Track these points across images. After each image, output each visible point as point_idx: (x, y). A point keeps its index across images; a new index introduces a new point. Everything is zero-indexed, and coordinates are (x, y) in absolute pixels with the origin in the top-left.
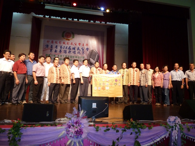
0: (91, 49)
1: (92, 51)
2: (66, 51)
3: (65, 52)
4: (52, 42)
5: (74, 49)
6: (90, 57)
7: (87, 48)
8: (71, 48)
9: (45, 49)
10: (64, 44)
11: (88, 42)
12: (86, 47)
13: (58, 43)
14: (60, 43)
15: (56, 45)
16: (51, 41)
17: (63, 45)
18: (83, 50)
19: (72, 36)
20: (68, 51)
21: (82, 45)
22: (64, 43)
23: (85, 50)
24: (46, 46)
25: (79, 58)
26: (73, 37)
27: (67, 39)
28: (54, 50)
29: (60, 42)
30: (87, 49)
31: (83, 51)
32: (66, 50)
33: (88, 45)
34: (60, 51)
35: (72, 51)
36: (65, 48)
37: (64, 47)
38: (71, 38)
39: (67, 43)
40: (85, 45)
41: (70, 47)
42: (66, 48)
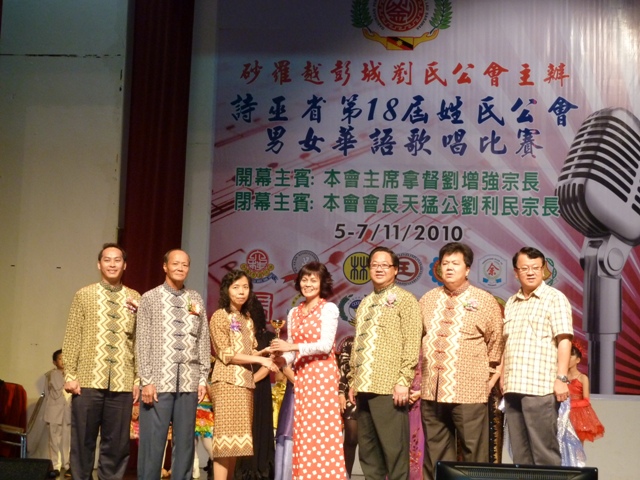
0: (595, 104)
1: (605, 119)
2: (388, 131)
3: (384, 143)
4: (283, 74)
5: (451, 112)
6: (589, 176)
7: (561, 101)
8: (431, 107)
9: (230, 134)
10: (372, 83)
11: (564, 47)
12: (546, 93)
13: (326, 75)
14: (339, 72)
15: (309, 91)
16: (269, 64)
17: (366, 93)
18: (525, 117)
19: (431, 13)
20: (402, 132)
21: (512, 76)
22: (372, 73)
23: (544, 117)
24: (234, 109)
25: (495, 187)
26: (443, 20)
27: (394, 40)
28: (296, 130)
29: (339, 64)
30: (561, 107)
31: (524, 126)
32: (387, 125)
33: (562, 76)
34: (346, 141)
35: (437, 129)
36: (381, 108)
37: (374, 102)
38: (427, 27)
39: (398, 71)
40: (539, 74)
41: (419, 99)
42: (390, 108)
